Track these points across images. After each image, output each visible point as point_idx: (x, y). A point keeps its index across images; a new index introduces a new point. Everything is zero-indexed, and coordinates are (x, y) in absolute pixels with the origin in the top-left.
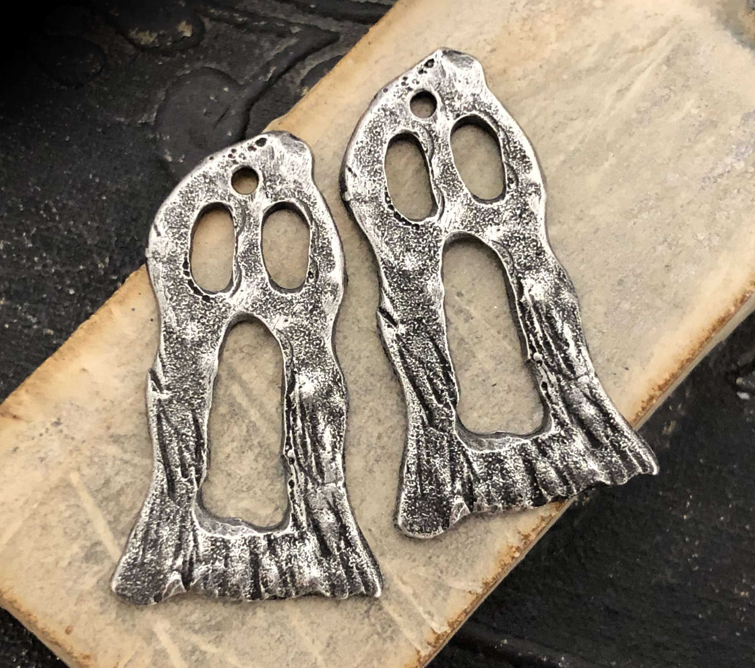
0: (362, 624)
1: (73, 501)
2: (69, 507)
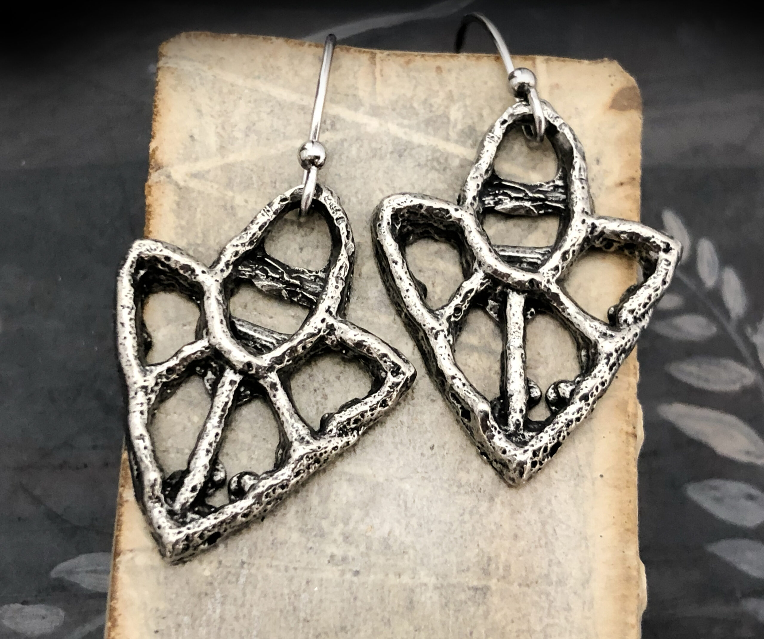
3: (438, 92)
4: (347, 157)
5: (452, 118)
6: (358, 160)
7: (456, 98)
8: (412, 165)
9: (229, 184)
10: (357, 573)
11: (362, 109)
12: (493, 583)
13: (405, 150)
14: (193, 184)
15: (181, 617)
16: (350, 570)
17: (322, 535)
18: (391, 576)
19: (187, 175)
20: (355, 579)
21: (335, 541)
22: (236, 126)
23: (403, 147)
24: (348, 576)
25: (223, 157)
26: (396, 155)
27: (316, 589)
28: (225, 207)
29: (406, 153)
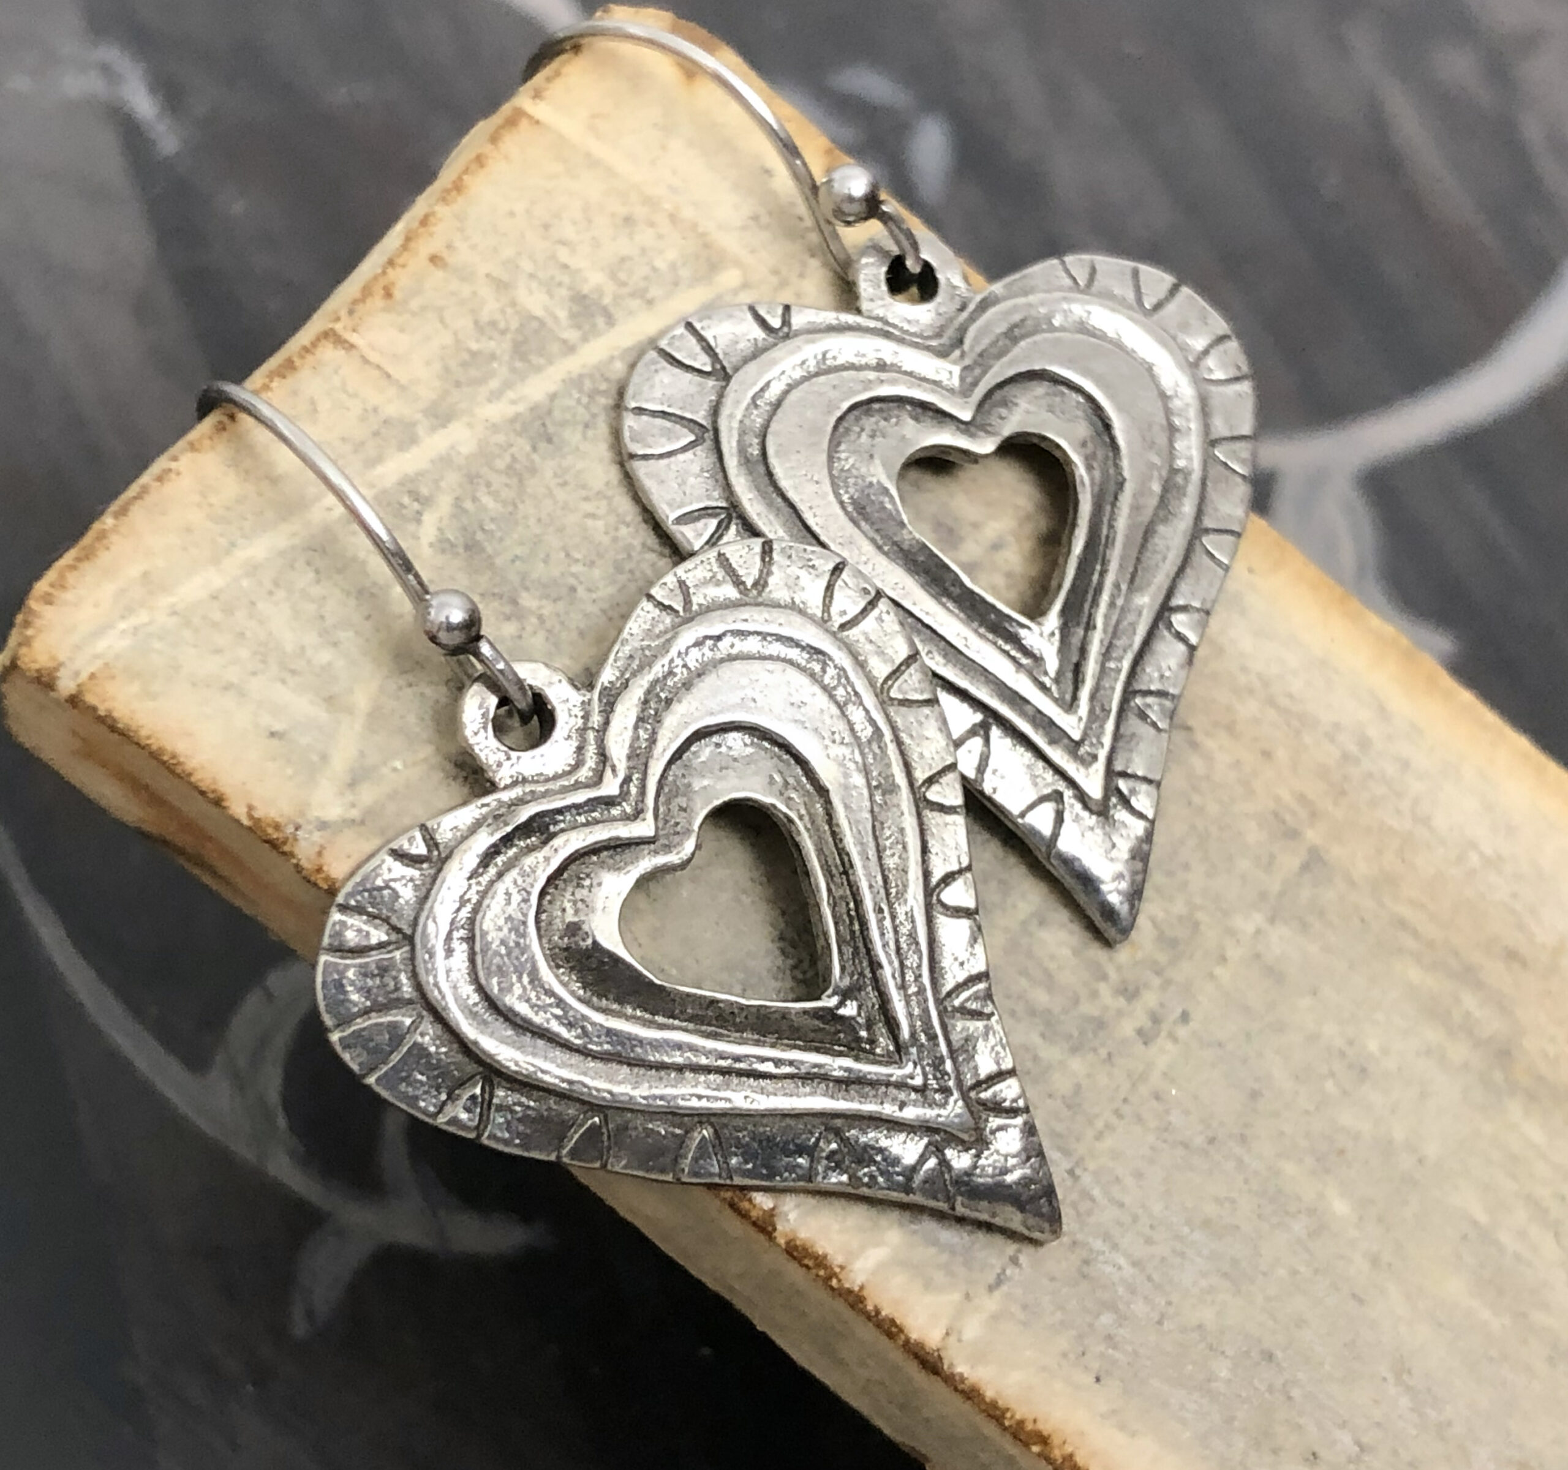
3: (475, 293)
5: (539, 312)
6: (510, 509)
7: (505, 277)
10: (1185, 1017)
12: (1312, 836)
14: (368, 795)
15: (1098, 1326)
16: (1175, 1023)
17: (1100, 1024)
18: (1218, 971)
19: (342, 793)
20: (1193, 1025)
21: (1120, 1013)
23: (538, 423)
24: (1182, 1032)
25: (350, 710)
26: (543, 445)
27: (1174, 1092)
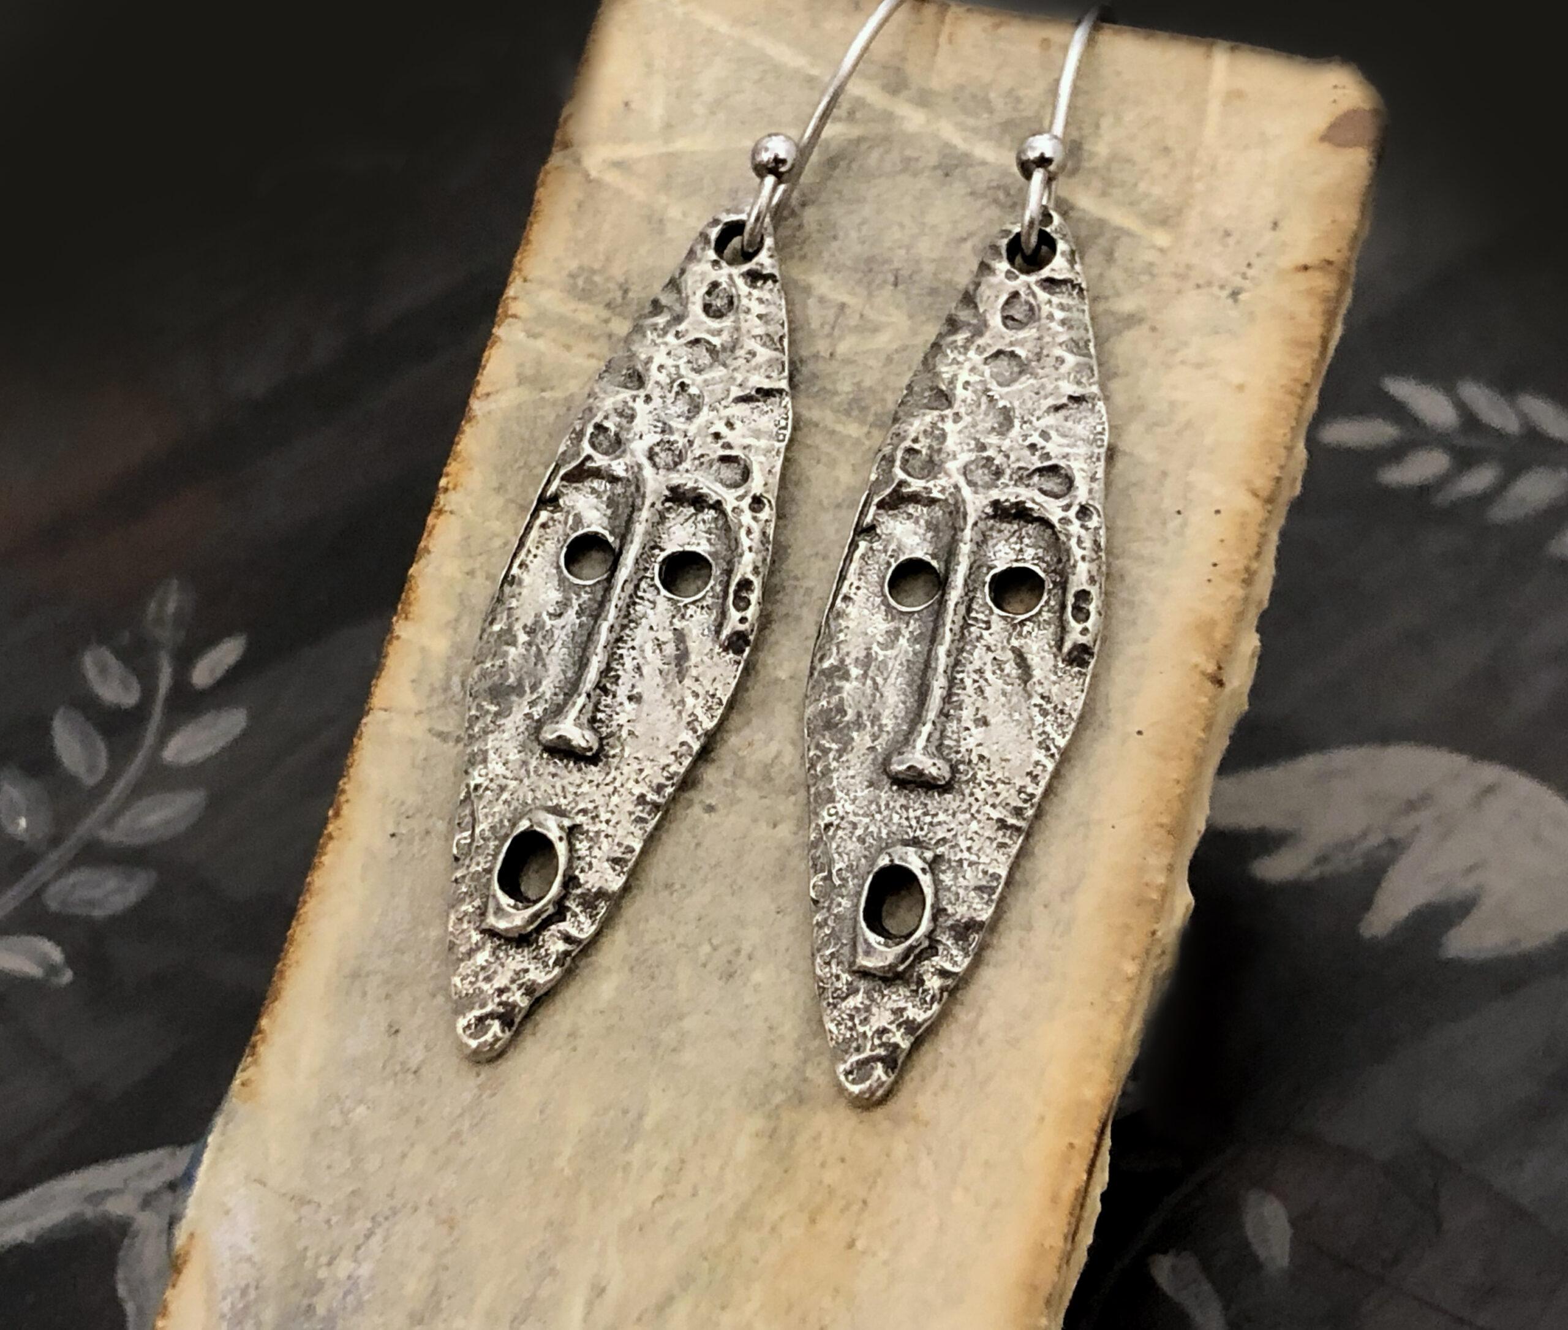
0: (624, 274)
1: (1145, 206)
2: (1147, 195)
4: (861, 166)
6: (877, 173)
8: (963, 192)
9: (666, 185)
11: (905, 94)
13: (956, 166)
14: (611, 177)
15: (434, 818)
18: (762, 823)
19: (604, 161)
22: (699, 95)
23: (955, 162)
25: (667, 142)
26: (939, 173)
28: (649, 219)
29: (957, 172)
